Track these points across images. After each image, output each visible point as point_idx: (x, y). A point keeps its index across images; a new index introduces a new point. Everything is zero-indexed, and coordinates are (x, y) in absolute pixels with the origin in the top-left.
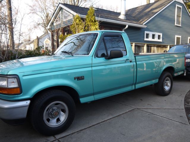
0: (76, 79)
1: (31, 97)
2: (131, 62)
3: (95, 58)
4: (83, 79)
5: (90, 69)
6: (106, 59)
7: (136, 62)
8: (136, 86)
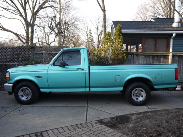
0: (37, 77)
2: (83, 70)
3: (51, 66)
4: (41, 77)
5: (46, 72)
6: (60, 67)
7: (89, 70)
8: (91, 89)
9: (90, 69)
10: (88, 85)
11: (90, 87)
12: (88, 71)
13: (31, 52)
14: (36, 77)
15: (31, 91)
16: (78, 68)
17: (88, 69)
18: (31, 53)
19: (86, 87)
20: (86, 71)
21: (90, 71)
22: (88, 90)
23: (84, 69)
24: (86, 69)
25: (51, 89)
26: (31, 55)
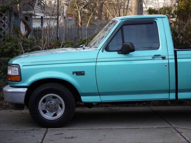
0: (75, 74)
1: (29, 86)
2: (164, 58)
3: (103, 52)
4: (84, 74)
5: (94, 64)
6: (119, 54)
7: (176, 59)
8: (179, 94)
9: (178, 57)
10: (173, 87)
11: (177, 91)
12: (173, 61)
13: (4, 19)
14: (73, 74)
15: (64, 101)
16: (155, 56)
17: (173, 57)
18: (3, 21)
19: (169, 91)
20: (171, 61)
21: (178, 60)
22: (172, 96)
23: (167, 58)
24: (170, 57)
25: (101, 97)
26: (4, 26)
